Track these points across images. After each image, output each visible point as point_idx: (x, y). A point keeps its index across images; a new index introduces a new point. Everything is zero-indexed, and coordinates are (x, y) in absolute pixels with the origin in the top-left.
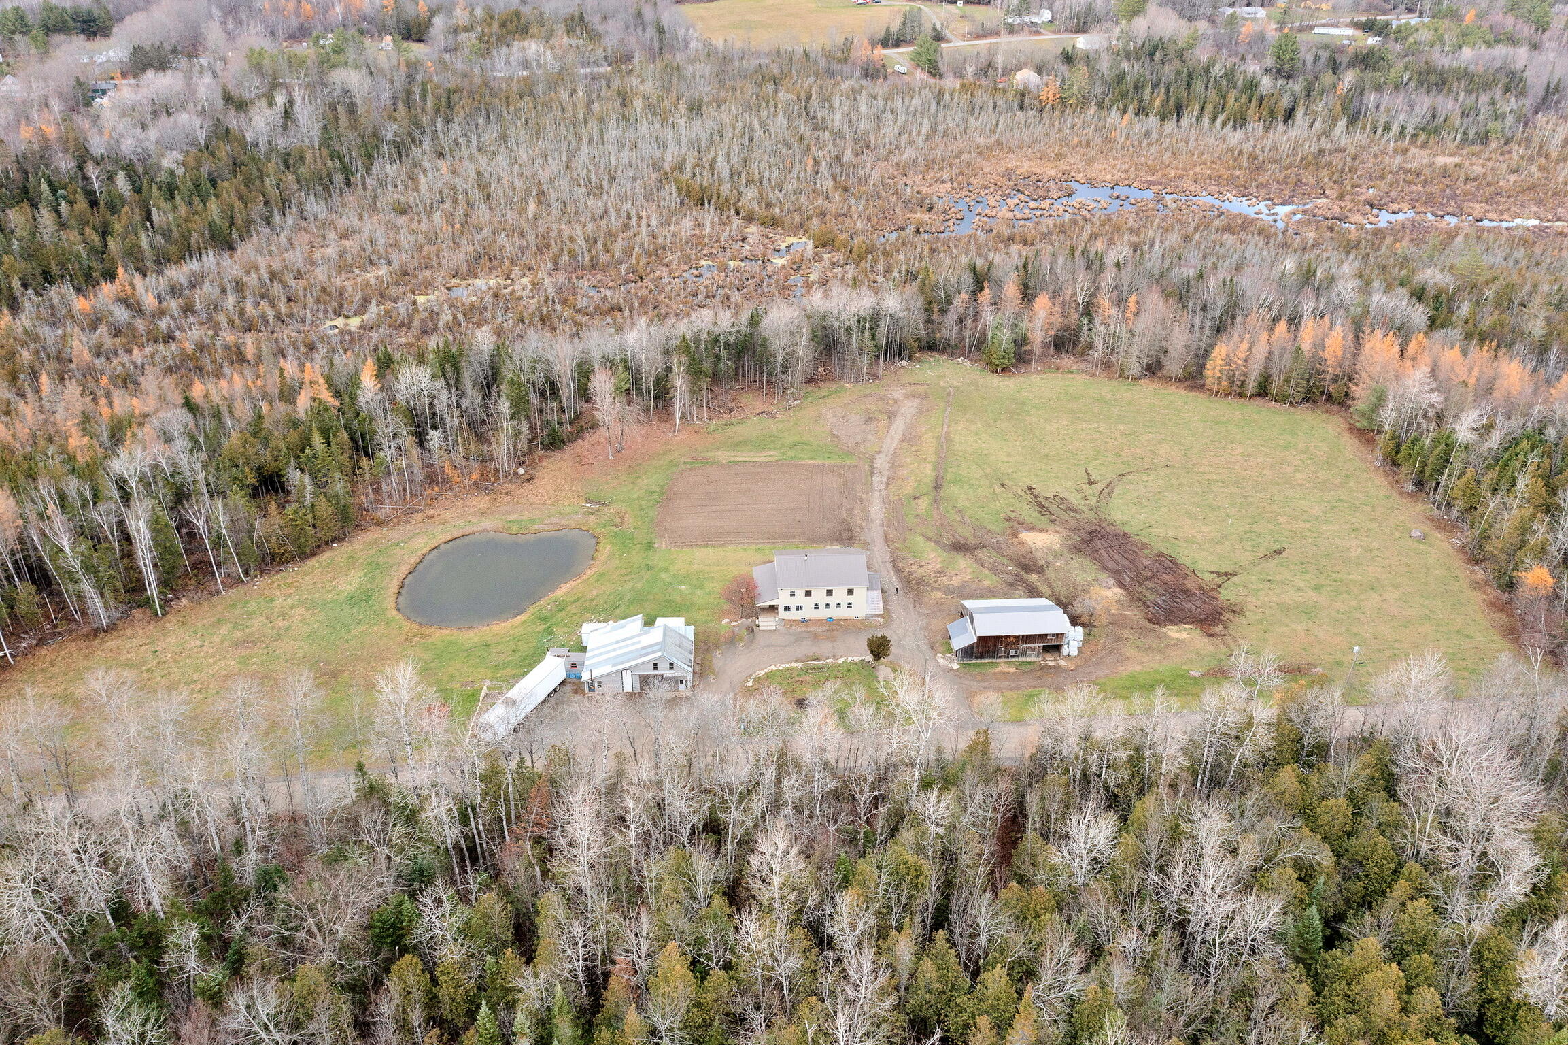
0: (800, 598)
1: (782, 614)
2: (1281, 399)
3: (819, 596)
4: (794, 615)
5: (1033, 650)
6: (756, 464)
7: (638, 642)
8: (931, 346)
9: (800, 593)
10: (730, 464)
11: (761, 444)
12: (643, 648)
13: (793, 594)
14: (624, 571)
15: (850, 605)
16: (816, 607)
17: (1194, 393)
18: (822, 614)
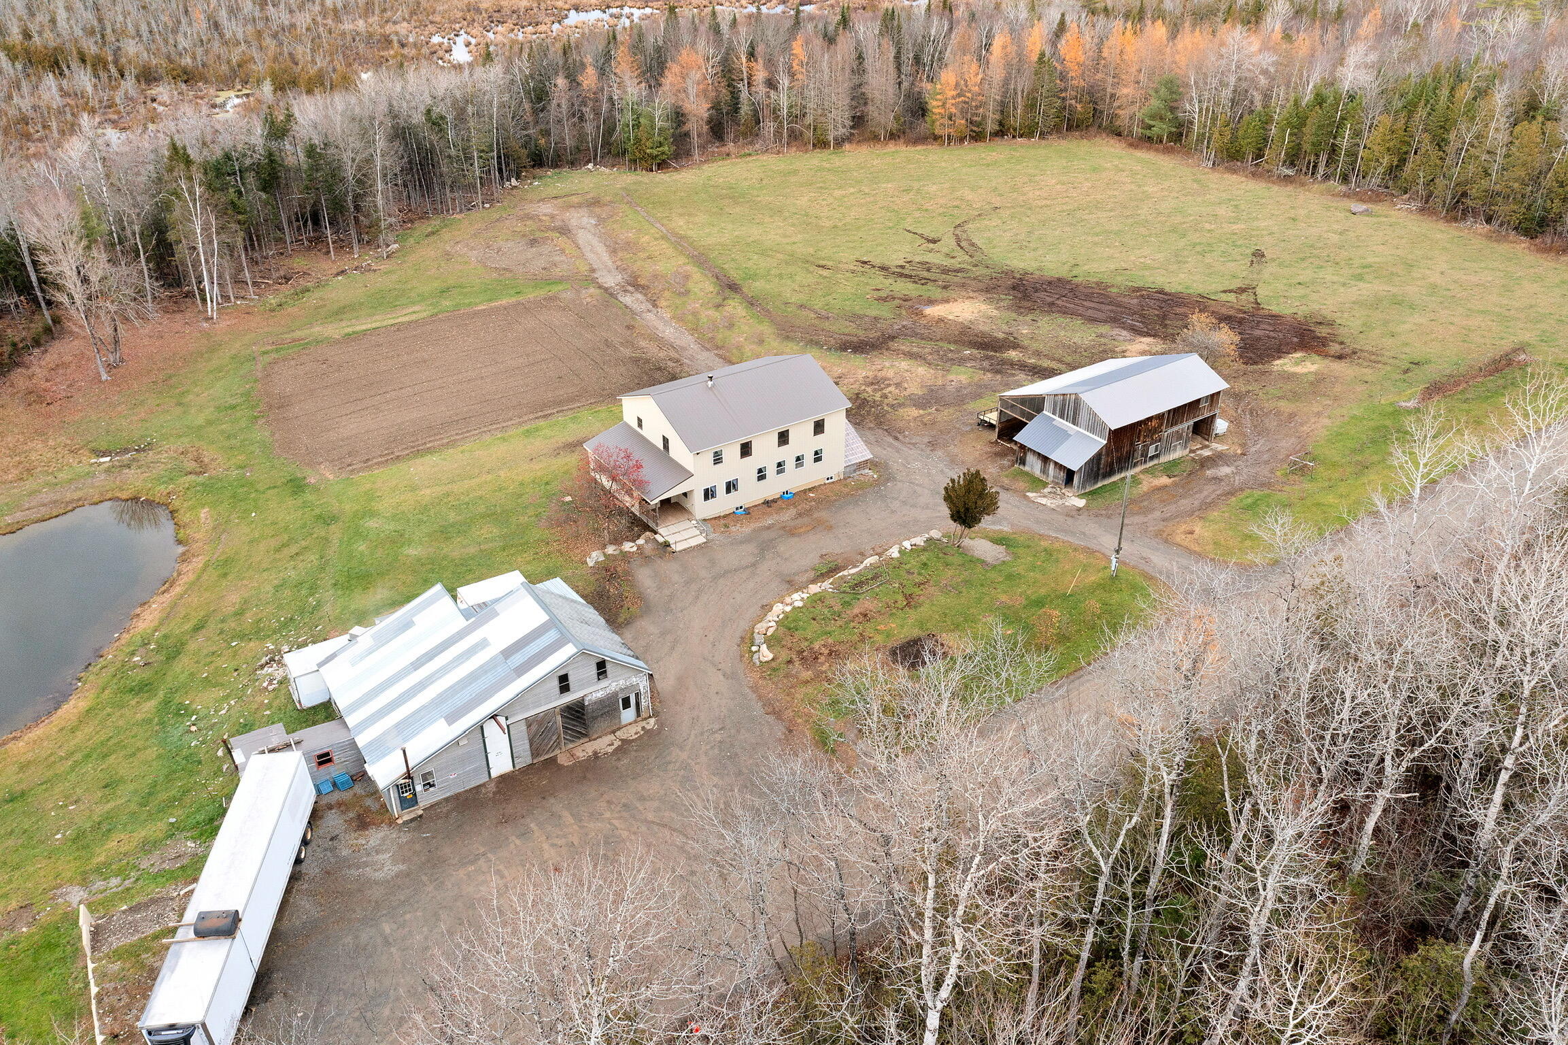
0: (734, 465)
1: (701, 508)
2: (1028, 132)
3: (766, 451)
4: (724, 504)
5: (1179, 436)
6: (399, 327)
7: (483, 644)
8: (539, 160)
9: (732, 452)
10: (349, 338)
11: (382, 301)
12: (508, 653)
13: (718, 459)
14: (273, 543)
15: (818, 457)
16: (761, 474)
17: (919, 148)
18: (774, 487)
